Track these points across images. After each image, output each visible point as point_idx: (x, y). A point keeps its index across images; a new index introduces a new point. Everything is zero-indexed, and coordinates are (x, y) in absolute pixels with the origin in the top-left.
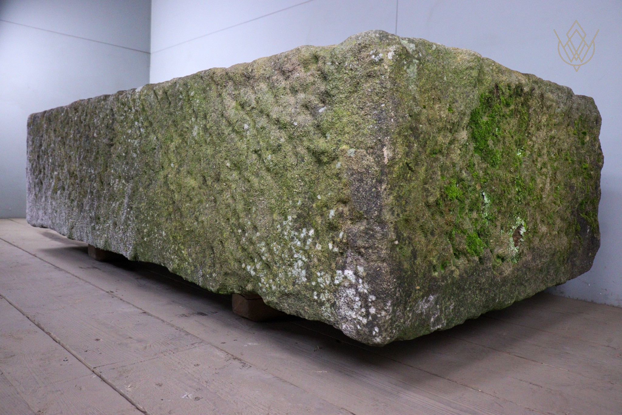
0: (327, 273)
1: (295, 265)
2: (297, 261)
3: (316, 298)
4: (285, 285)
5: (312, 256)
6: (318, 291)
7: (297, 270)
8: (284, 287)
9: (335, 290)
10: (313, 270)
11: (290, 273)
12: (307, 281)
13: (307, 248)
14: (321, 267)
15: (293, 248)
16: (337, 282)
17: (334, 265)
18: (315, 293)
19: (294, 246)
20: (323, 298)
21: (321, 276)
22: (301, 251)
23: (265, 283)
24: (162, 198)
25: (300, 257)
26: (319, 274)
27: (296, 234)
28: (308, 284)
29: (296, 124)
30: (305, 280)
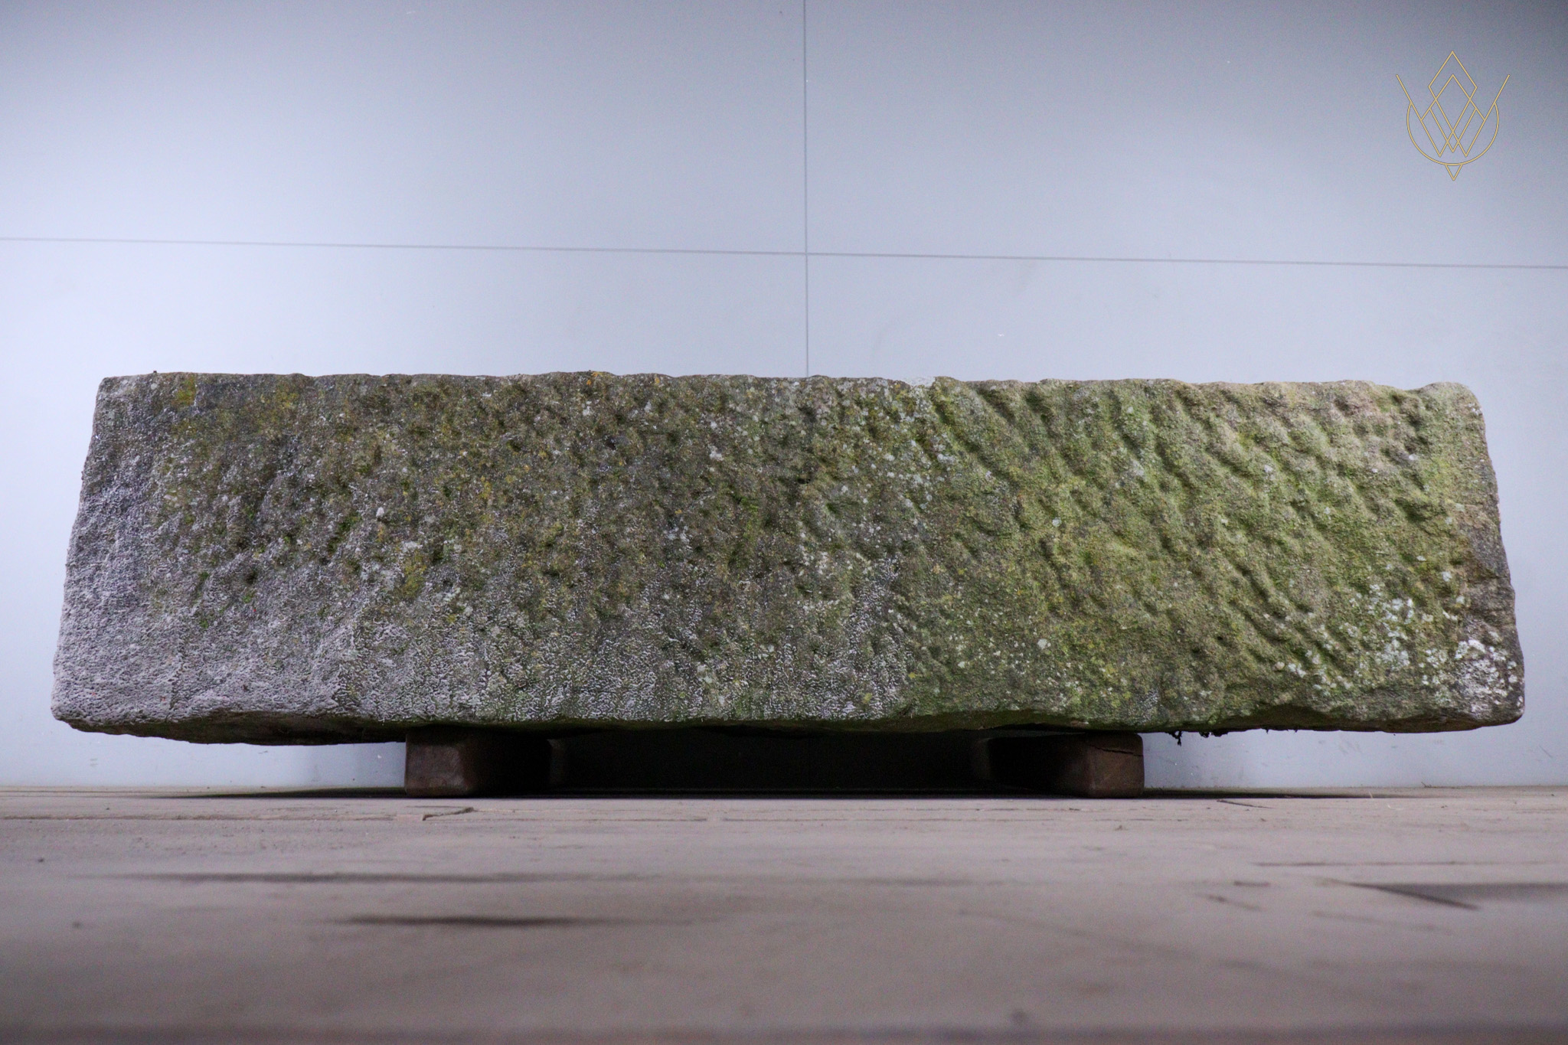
0: (1440, 648)
1: (1388, 647)
2: (1390, 642)
3: (1426, 683)
4: (1370, 677)
5: (1417, 631)
6: (1428, 674)
7: (1392, 653)
8: (1369, 680)
9: (1454, 667)
10: (1419, 649)
11: (1378, 661)
12: (1410, 665)
13: (1408, 622)
14: (1432, 643)
15: (1386, 625)
16: (1458, 656)
17: (1454, 637)
18: (1425, 677)
19: (1387, 623)
20: (1436, 681)
21: (1433, 654)
22: (1399, 628)
23: (1329, 683)
24: (1030, 580)
25: (1398, 635)
26: (1429, 652)
27: (1389, 606)
28: (1412, 668)
29: (1376, 471)
30: (1407, 663)
